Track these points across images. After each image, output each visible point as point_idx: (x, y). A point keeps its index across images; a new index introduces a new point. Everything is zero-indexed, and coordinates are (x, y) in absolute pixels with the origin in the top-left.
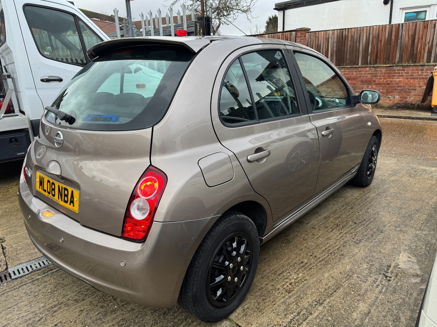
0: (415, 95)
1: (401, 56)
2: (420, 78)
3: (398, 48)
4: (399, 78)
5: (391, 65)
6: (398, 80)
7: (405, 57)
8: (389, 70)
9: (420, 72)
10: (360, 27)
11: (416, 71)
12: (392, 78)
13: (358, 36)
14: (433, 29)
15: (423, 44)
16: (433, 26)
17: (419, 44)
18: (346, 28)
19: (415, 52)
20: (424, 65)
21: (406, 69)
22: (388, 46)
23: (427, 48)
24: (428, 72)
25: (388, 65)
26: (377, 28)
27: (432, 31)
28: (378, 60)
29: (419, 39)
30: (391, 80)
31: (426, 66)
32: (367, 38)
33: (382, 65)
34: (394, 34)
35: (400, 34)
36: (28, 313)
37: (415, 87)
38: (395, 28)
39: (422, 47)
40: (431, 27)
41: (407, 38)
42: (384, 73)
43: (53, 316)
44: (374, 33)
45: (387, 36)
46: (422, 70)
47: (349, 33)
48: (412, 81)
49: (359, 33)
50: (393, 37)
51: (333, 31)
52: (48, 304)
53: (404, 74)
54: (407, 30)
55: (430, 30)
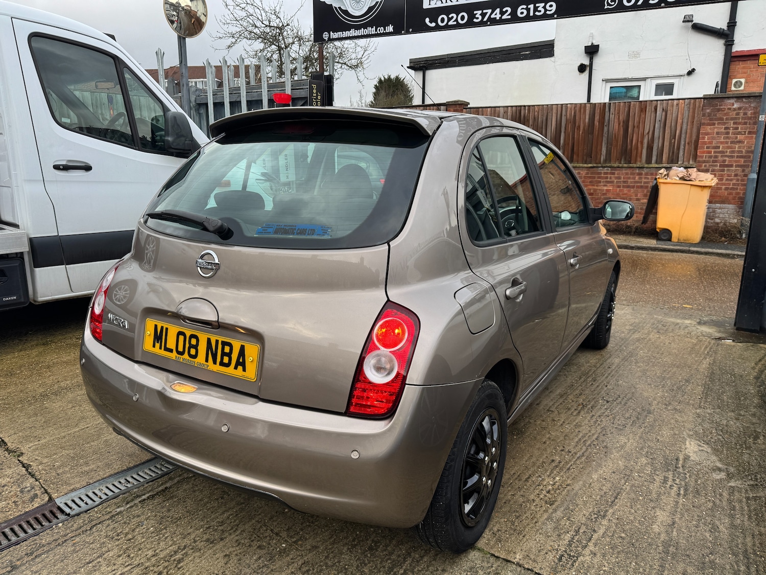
1: (609, 153)
2: (638, 187)
3: (605, 139)
4: (606, 185)
5: (595, 165)
6: (605, 188)
7: (614, 154)
8: (592, 173)
9: (637, 178)
10: (548, 105)
11: (631, 176)
12: (597, 186)
13: (544, 118)
14: (653, 114)
15: (640, 135)
16: (653, 109)
17: (634, 135)
18: (526, 104)
19: (629, 147)
20: (643, 168)
21: (616, 172)
22: (590, 135)
23: (646, 141)
24: (648, 178)
25: (590, 165)
26: (573, 107)
27: (652, 116)
28: (575, 157)
29: (634, 127)
30: (596, 187)
31: (645, 169)
32: (558, 122)
33: (581, 165)
34: (597, 118)
35: (607, 118)
36: (129, 567)
38: (599, 110)
39: (639, 140)
40: (650, 111)
41: (617, 125)
42: (585, 177)
43: (179, 568)
44: (568, 114)
45: (587, 120)
46: (640, 174)
47: (531, 113)
48: (625, 191)
49: (546, 114)
50: (596, 123)
51: (505, 108)
52: (161, 551)
53: (613, 179)
54: (616, 113)
55: (649, 114)
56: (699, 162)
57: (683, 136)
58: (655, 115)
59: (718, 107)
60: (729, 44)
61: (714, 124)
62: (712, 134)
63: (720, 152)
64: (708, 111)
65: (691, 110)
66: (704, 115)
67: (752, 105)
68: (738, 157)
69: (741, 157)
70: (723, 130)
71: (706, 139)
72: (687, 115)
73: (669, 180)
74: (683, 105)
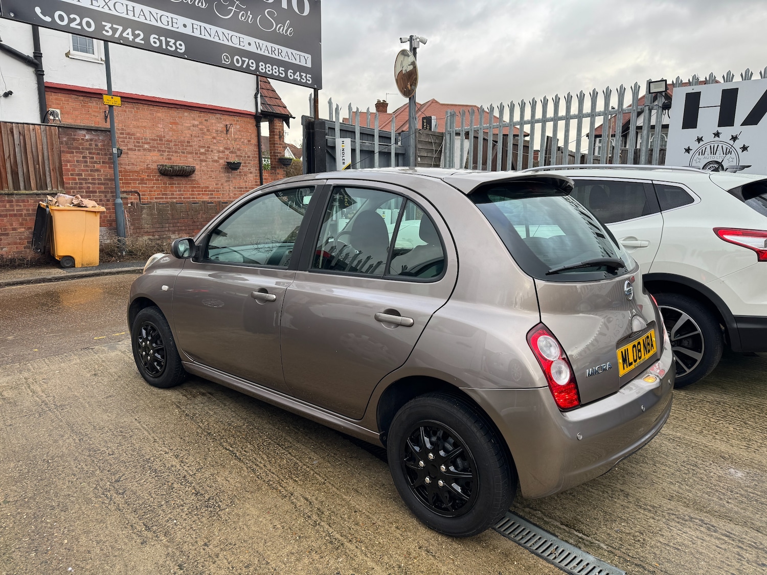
0: (9, 244)
2: (11, 215)
9: (8, 205)
14: (10, 137)
16: (9, 132)
20: (12, 194)
23: (8, 165)
24: (20, 206)
27: (10, 140)
31: (14, 196)
36: (672, 528)
37: (6, 231)
40: (6, 134)
46: (11, 201)
55: (6, 137)
56: (67, 188)
57: (46, 162)
58: (12, 138)
59: (73, 137)
60: (39, 74)
61: (72, 153)
62: (72, 161)
63: (83, 179)
64: (65, 139)
65: (48, 137)
66: (61, 143)
67: (100, 138)
68: (99, 184)
69: (101, 184)
70: (81, 159)
71: (69, 166)
72: (45, 141)
73: (61, 207)
74: (39, 131)
